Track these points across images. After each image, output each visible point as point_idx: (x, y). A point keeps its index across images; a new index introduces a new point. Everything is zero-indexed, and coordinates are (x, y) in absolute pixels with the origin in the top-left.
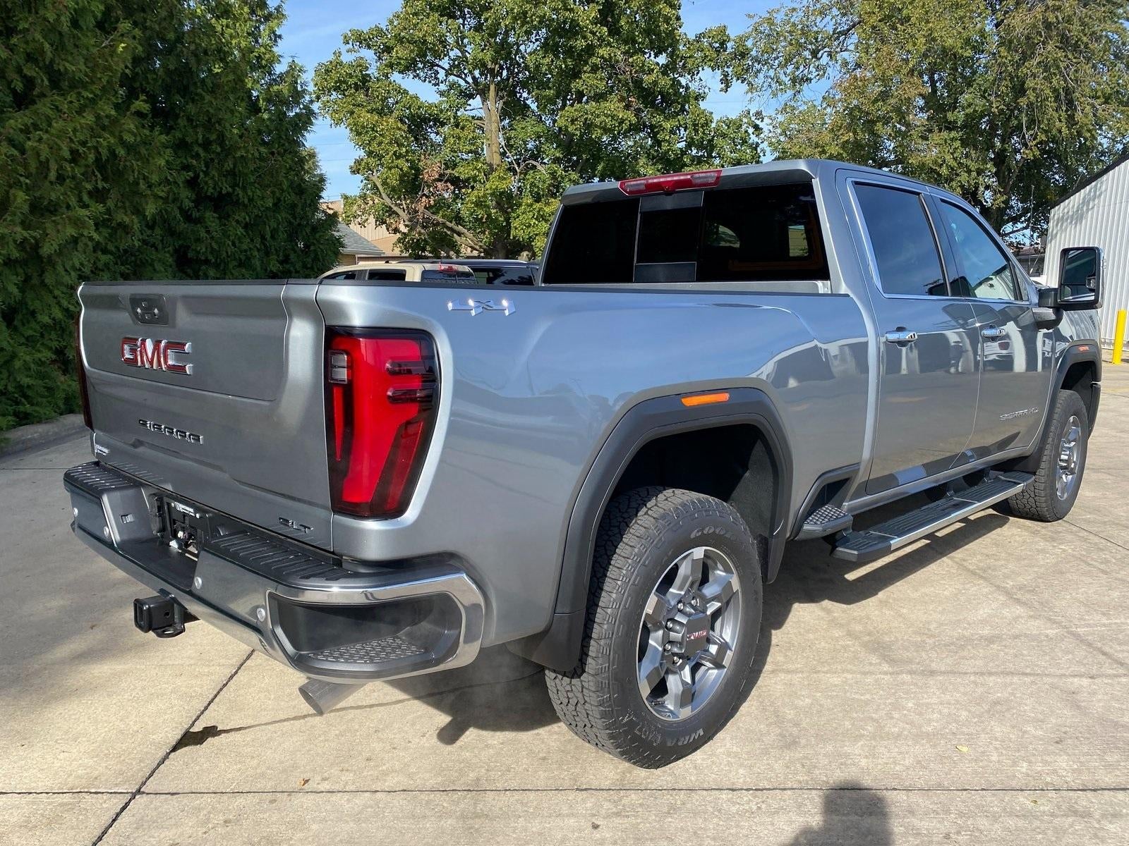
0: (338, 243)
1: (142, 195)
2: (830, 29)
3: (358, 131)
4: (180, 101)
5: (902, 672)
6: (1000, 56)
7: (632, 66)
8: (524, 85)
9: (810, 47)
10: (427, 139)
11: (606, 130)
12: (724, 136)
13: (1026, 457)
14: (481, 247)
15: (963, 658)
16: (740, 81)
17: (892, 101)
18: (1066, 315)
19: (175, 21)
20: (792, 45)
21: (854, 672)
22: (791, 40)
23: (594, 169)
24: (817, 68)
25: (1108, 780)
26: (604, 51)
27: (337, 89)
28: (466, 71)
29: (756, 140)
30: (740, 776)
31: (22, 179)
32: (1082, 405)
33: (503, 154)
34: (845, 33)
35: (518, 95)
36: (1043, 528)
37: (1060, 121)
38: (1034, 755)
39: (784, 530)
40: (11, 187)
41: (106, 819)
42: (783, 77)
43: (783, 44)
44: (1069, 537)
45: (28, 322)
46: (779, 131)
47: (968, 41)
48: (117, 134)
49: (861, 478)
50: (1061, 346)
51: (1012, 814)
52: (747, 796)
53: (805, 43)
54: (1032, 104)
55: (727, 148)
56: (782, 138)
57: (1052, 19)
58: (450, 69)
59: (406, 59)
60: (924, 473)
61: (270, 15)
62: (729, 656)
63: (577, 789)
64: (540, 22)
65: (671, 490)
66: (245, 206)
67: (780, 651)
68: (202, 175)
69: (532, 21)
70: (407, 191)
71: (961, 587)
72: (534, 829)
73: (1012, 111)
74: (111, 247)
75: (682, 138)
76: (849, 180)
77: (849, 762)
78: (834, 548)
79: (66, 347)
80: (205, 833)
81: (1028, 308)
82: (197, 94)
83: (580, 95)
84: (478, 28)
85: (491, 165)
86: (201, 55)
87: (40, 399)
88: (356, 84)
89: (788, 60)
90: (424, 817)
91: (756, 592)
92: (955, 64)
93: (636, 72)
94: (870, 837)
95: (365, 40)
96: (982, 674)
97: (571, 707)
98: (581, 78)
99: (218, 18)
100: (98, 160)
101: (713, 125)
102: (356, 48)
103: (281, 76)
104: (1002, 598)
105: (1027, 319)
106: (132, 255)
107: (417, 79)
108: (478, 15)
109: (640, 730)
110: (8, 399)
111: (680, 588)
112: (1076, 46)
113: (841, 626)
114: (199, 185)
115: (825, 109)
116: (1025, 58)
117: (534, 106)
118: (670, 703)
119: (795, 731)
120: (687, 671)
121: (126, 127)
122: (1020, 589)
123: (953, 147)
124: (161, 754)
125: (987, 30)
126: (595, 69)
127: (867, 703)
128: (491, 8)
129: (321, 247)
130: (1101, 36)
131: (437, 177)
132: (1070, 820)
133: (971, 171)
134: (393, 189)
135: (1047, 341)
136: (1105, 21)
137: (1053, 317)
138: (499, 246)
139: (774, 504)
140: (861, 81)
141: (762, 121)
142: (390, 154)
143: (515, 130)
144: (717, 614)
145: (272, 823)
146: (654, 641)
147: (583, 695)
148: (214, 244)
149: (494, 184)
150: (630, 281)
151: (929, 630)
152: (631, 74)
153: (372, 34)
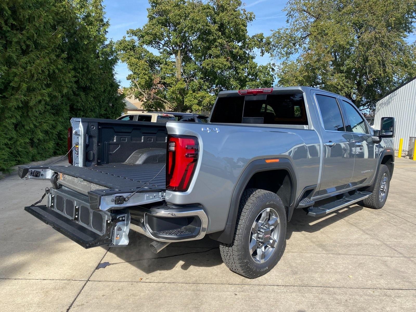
0: (124, 105)
1: (62, 86)
2: (300, 36)
3: (131, 65)
4: (74, 54)
5: (329, 254)
6: (359, 48)
7: (230, 46)
8: (190, 51)
9: (292, 42)
10: (155, 69)
11: (219, 68)
12: (261, 71)
13: (369, 186)
14: (173, 107)
15: (349, 250)
16: (267, 53)
17: (322, 62)
18: (383, 139)
19: (74, 26)
20: (286, 41)
21: (314, 253)
22: (286, 39)
23: (214, 82)
24: (295, 50)
25: (397, 287)
26: (219, 41)
27: (124, 50)
28: (170, 45)
29: (273, 73)
30: (280, 282)
31: (25, 79)
32: (387, 170)
33: (182, 75)
34: (305, 38)
35: (188, 54)
36: (375, 211)
37: (380, 71)
38: (373, 279)
39: (293, 204)
40: (21, 82)
41: (80, 287)
42: (283, 52)
43: (283, 40)
44: (384, 214)
45: (21, 129)
46: (281, 71)
47: (348, 43)
48: (56, 65)
49: (317, 190)
50: (381, 150)
51: (366, 295)
52: (283, 288)
53: (291, 40)
54: (370, 65)
55: (262, 76)
56: (282, 74)
57: (377, 36)
58: (164, 44)
59: (149, 40)
60: (335, 190)
61: (104, 24)
62: (276, 244)
63: (228, 284)
64: (197, 30)
65: (260, 190)
66: (94, 91)
67: (289, 246)
68: (80, 79)
69: (195, 29)
70: (147, 87)
71: (348, 229)
72: (217, 295)
73: (363, 67)
74: (51, 103)
75: (246, 72)
76: (314, 93)
77: (314, 279)
78: (308, 212)
79: (33, 138)
80: (113, 292)
81: (370, 137)
82: (80, 51)
83: (210, 55)
84: (175, 30)
85: (178, 79)
86: (82, 38)
87: (24, 156)
88: (130, 48)
89: (285, 46)
90: (181, 290)
91: (285, 224)
92: (343, 50)
93: (231, 48)
94: (322, 300)
95: (134, 33)
96: (356, 255)
97: (228, 257)
98: (211, 50)
99: (88, 25)
100: (49, 74)
101: (257, 68)
102: (131, 36)
103: (107, 45)
104: (361, 232)
105: (370, 140)
106: (56, 106)
107: (152, 47)
108: (175, 26)
109: (250, 265)
110: (14, 155)
111: (262, 221)
112: (386, 46)
113: (309, 239)
114: (79, 83)
115: (297, 64)
116: (368, 49)
117: (193, 59)
118: (258, 258)
119: (296, 270)
120: (263, 248)
121: (59, 63)
122: (367, 230)
123: (342, 79)
124: (93, 270)
125: (355, 39)
126: (216, 47)
127: (319, 262)
128: (180, 24)
129: (118, 106)
130: (395, 43)
131: (158, 82)
132: (385, 297)
133: (349, 87)
134: (142, 86)
135: (377, 148)
136: (396, 38)
137: (379, 140)
138: (179, 107)
139: (291, 196)
140: (310, 55)
141: (275, 67)
142: (142, 73)
143: (187, 67)
144: (272, 230)
145: (133, 290)
146: (254, 237)
147: (233, 253)
148: (83, 103)
149: (179, 86)
150: (241, 123)
151: (338, 241)
152: (229, 49)
153: (137, 31)
